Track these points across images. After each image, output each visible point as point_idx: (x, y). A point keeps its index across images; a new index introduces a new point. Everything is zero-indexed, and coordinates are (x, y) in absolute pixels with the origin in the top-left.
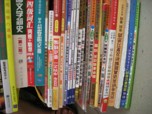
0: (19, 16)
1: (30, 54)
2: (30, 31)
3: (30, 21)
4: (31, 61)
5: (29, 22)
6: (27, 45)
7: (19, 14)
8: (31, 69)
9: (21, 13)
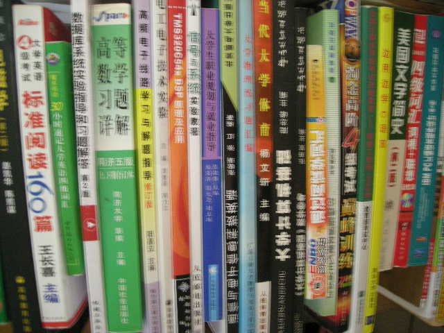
0: (398, 95)
1: (408, 187)
2: (413, 131)
3: (414, 107)
4: (407, 205)
5: (411, 110)
6: (405, 164)
7: (399, 91)
8: (405, 224)
9: (402, 87)
